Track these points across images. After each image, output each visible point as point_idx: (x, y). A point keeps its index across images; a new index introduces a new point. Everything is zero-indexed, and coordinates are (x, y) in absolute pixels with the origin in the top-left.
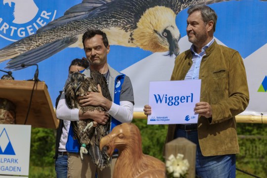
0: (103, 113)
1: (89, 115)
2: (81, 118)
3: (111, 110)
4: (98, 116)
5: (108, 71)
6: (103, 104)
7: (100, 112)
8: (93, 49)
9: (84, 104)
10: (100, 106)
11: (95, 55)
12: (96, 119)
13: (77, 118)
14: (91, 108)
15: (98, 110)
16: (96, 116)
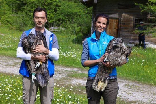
0: (44, 56)
1: (37, 58)
2: (32, 59)
3: (49, 55)
4: (42, 59)
5: (45, 30)
6: (45, 52)
7: (43, 56)
8: (40, 18)
9: (34, 52)
10: (43, 53)
11: (41, 22)
12: (41, 60)
13: (30, 59)
14: (38, 54)
15: (42, 55)
16: (41, 58)
